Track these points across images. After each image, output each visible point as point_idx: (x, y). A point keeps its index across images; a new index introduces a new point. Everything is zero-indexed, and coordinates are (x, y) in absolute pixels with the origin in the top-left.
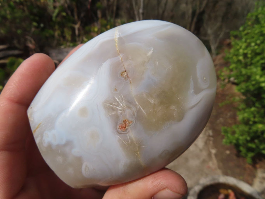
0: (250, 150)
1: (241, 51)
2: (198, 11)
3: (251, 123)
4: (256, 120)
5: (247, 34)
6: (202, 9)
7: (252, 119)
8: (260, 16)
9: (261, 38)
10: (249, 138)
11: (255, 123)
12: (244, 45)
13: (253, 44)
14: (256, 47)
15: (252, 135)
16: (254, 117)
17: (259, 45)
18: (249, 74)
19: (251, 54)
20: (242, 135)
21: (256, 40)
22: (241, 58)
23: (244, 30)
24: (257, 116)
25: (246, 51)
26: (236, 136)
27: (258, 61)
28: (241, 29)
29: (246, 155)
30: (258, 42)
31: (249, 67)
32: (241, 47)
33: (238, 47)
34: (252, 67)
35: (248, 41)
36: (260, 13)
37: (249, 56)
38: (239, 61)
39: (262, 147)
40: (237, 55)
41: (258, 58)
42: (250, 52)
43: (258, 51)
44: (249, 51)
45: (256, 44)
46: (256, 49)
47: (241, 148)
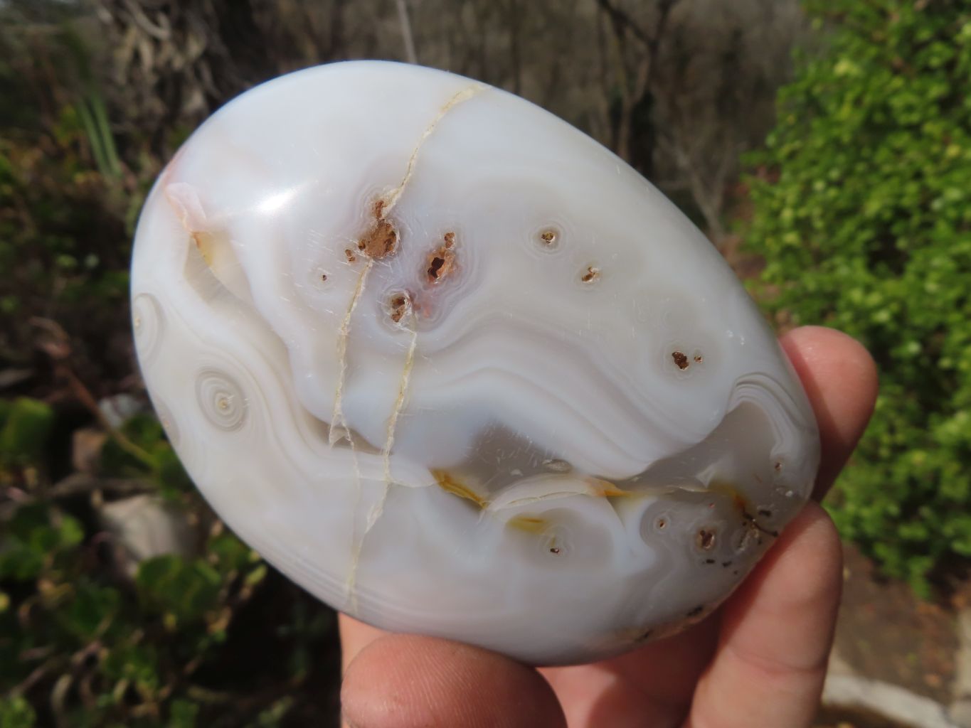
0: (912, 549)
1: (787, 215)
2: (628, 104)
3: (884, 452)
4: (900, 438)
5: (792, 155)
6: (639, 94)
7: (886, 439)
8: (817, 90)
9: (841, 159)
10: (894, 509)
11: (899, 449)
12: (792, 194)
13: (819, 185)
14: (833, 193)
15: (904, 493)
16: (892, 430)
17: (839, 184)
18: (829, 288)
19: (823, 216)
20: (868, 502)
21: (828, 169)
22: (791, 238)
23: (780, 143)
24: (899, 422)
25: (802, 212)
26: (850, 508)
27: (852, 238)
28: (771, 140)
29: (906, 572)
30: (835, 174)
31: (826, 264)
32: (783, 202)
33: (775, 205)
34: (838, 260)
35: (803, 176)
36: (815, 82)
37: (819, 224)
38: (788, 249)
39: (948, 530)
40: (777, 232)
41: (849, 227)
42: (817, 212)
43: (843, 203)
44: (813, 210)
45: (830, 184)
46: (836, 199)
47: (881, 550)
